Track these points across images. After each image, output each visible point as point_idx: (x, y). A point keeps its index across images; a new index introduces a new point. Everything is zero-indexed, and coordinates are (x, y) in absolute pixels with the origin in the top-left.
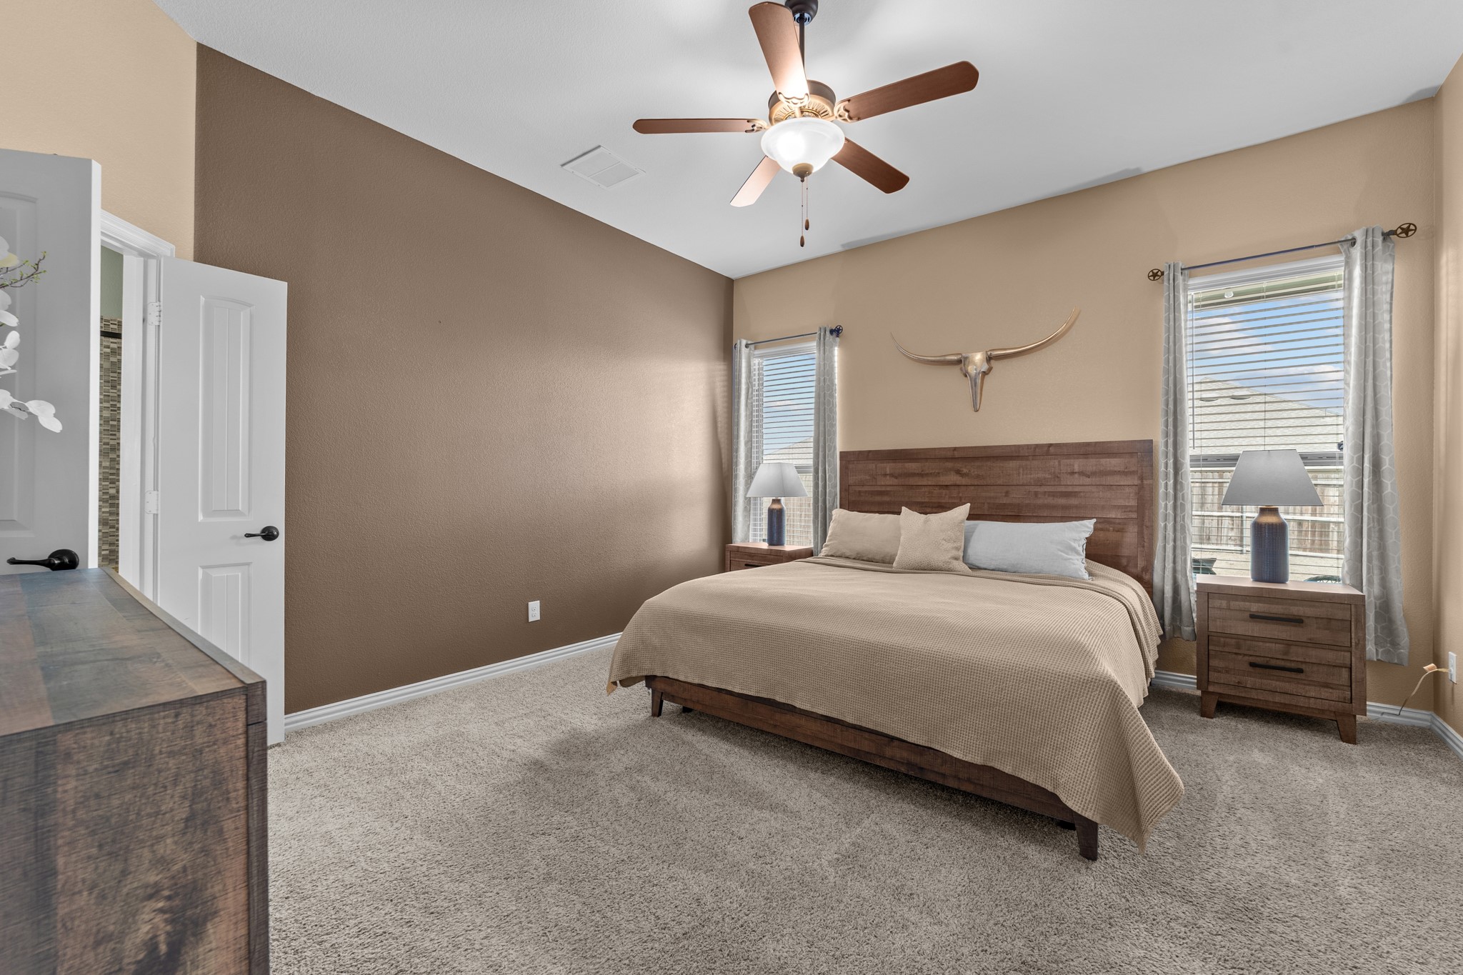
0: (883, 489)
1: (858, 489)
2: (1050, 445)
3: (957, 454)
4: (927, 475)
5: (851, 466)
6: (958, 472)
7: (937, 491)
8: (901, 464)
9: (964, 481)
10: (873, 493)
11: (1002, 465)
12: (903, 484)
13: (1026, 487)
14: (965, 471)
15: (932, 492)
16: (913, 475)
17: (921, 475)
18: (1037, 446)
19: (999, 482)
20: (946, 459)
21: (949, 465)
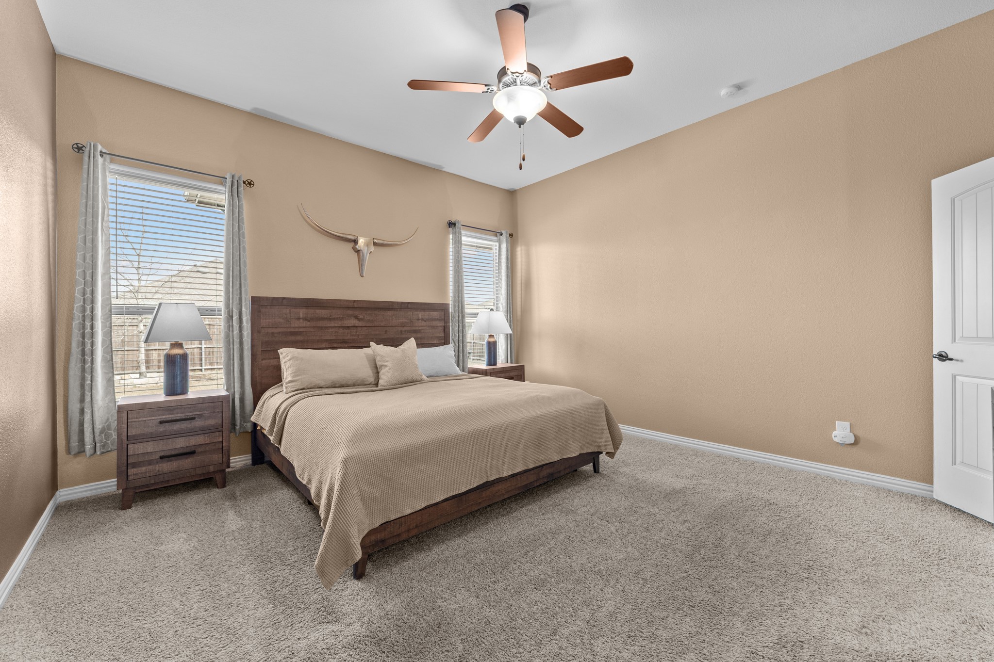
0: (296, 330)
1: (271, 330)
2: (409, 303)
3: (356, 305)
4: (334, 319)
5: (263, 310)
6: (357, 318)
7: (341, 331)
8: (313, 310)
9: (360, 324)
10: (286, 334)
11: (383, 313)
12: (315, 326)
13: (396, 328)
14: (361, 317)
15: (338, 332)
16: (323, 319)
17: (330, 319)
18: (402, 303)
19: (382, 324)
20: (348, 308)
21: (350, 312)
